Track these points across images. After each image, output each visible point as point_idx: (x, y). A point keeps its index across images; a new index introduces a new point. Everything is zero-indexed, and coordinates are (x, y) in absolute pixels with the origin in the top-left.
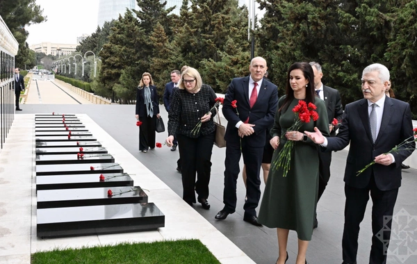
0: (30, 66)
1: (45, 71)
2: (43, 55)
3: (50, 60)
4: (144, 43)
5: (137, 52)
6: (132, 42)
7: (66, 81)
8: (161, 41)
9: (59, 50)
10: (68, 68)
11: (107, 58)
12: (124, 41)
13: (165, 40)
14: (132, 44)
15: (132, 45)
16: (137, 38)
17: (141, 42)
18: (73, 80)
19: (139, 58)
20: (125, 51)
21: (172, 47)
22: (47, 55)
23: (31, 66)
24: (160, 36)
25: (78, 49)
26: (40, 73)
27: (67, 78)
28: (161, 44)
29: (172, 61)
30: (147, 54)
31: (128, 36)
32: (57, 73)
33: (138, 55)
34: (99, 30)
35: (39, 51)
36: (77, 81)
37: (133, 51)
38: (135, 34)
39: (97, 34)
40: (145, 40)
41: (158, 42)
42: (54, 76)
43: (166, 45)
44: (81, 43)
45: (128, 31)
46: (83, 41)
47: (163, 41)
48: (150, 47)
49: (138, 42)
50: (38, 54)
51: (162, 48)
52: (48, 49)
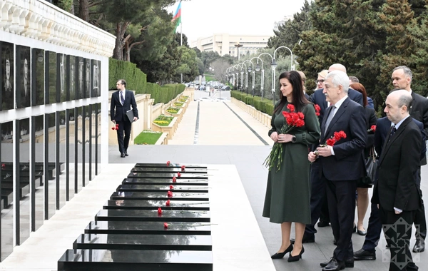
0: (189, 75)
1: (217, 84)
2: (215, 56)
3: (226, 64)
4: (370, 28)
5: (356, 43)
6: (347, 25)
7: (248, 102)
8: (400, 22)
9: (239, 46)
10: (250, 78)
11: (308, 57)
12: (332, 24)
13: (409, 18)
14: (347, 30)
15: (346, 32)
16: (356, 18)
17: (364, 25)
18: (258, 100)
19: (360, 56)
20: (334, 43)
21: (420, 33)
22: (222, 55)
23: (190, 77)
24: (398, 12)
25: (272, 43)
26: (208, 88)
27: (250, 96)
28: (399, 27)
29: (418, 60)
30: (374, 48)
31: (338, 15)
32: (235, 88)
33: (358, 49)
34: (306, 7)
35: (207, 49)
36: (265, 101)
37: (350, 42)
38: (353, 9)
39: (303, 15)
40: (372, 21)
41: (393, 23)
42: (229, 92)
43: (409, 27)
44: (276, 33)
45: (339, 6)
46: (280, 28)
47: (404, 21)
48: (381, 34)
49: (359, 25)
50: (207, 55)
51: (402, 34)
52: (223, 45)
